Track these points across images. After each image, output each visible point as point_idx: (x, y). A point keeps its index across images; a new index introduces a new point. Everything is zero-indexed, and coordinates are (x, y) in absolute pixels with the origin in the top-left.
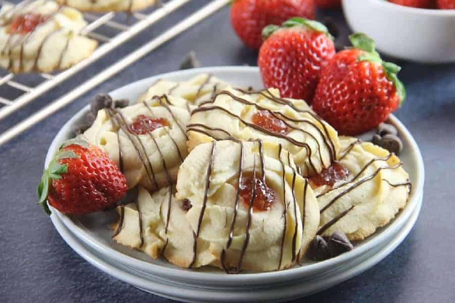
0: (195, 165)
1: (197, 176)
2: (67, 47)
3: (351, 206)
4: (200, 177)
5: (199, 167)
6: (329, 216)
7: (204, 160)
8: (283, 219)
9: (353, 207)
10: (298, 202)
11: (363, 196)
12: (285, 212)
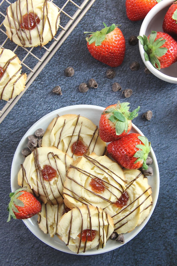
0: (64, 227)
1: (65, 232)
2: (13, 89)
3: (126, 222)
4: (66, 232)
5: (65, 228)
6: (118, 225)
7: (67, 225)
8: (99, 242)
9: (127, 222)
10: (105, 229)
11: (131, 218)
12: (99, 240)
